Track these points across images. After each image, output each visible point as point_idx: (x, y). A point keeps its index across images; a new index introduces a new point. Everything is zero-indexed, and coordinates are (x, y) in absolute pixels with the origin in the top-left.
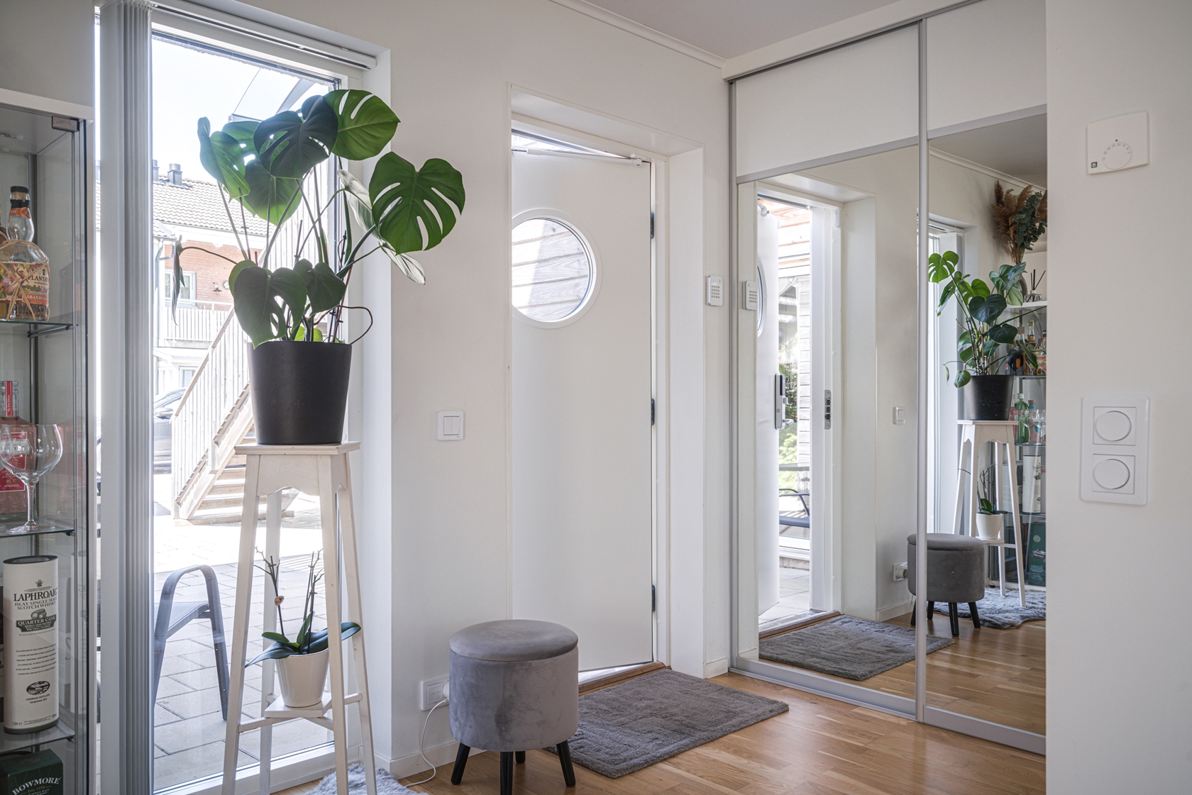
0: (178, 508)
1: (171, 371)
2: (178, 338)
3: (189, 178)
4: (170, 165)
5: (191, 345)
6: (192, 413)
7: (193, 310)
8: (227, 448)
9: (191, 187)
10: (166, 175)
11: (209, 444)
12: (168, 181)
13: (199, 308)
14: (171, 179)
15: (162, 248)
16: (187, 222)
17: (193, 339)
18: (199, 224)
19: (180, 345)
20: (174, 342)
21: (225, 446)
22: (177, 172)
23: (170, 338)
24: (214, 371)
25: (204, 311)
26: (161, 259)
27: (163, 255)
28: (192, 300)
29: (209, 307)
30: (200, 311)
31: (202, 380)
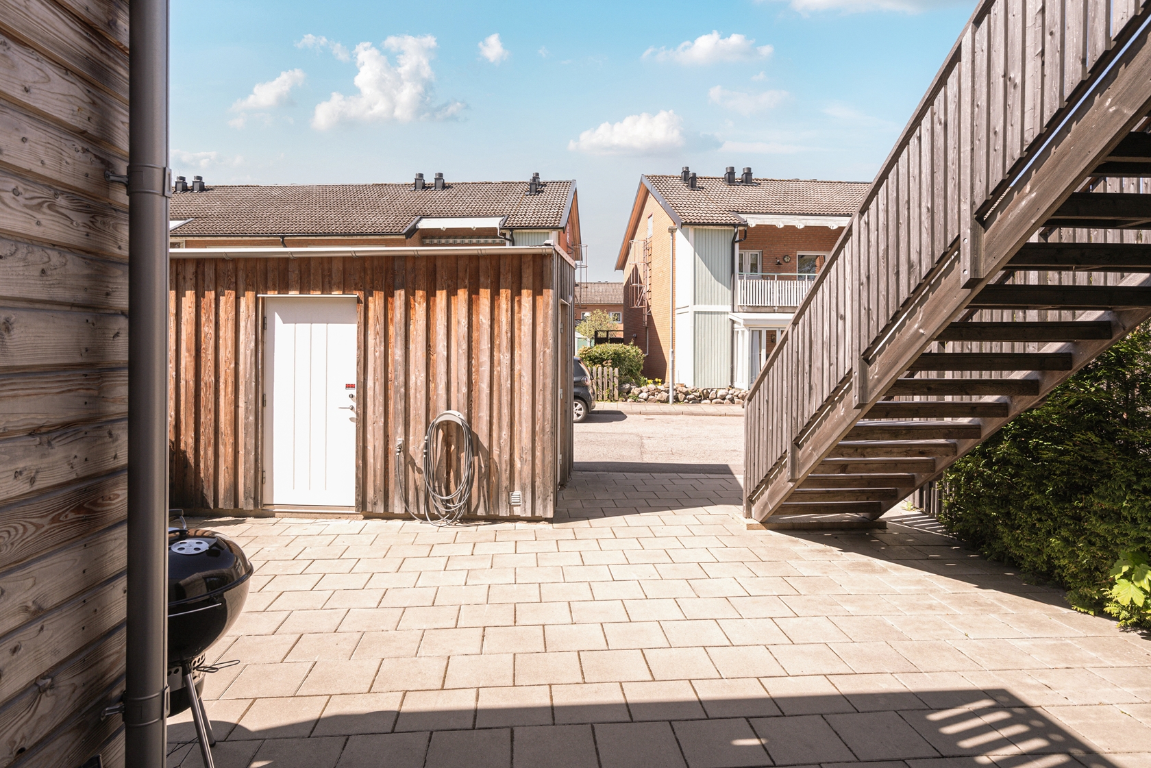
0: (750, 505)
1: (743, 332)
2: (748, 304)
3: (757, 178)
4: (744, 169)
5: (759, 310)
6: (767, 402)
7: (760, 281)
8: (811, 454)
9: (760, 184)
10: (741, 177)
11: (788, 446)
12: (742, 182)
13: (764, 279)
14: (744, 180)
15: (737, 233)
16: (756, 211)
17: (760, 305)
18: (765, 211)
19: (750, 310)
20: (745, 308)
21: (809, 451)
22: (748, 173)
23: (742, 304)
24: (795, 354)
25: (769, 281)
26: (737, 242)
27: (737, 239)
28: (759, 274)
29: (772, 278)
30: (766, 281)
31: (780, 364)
